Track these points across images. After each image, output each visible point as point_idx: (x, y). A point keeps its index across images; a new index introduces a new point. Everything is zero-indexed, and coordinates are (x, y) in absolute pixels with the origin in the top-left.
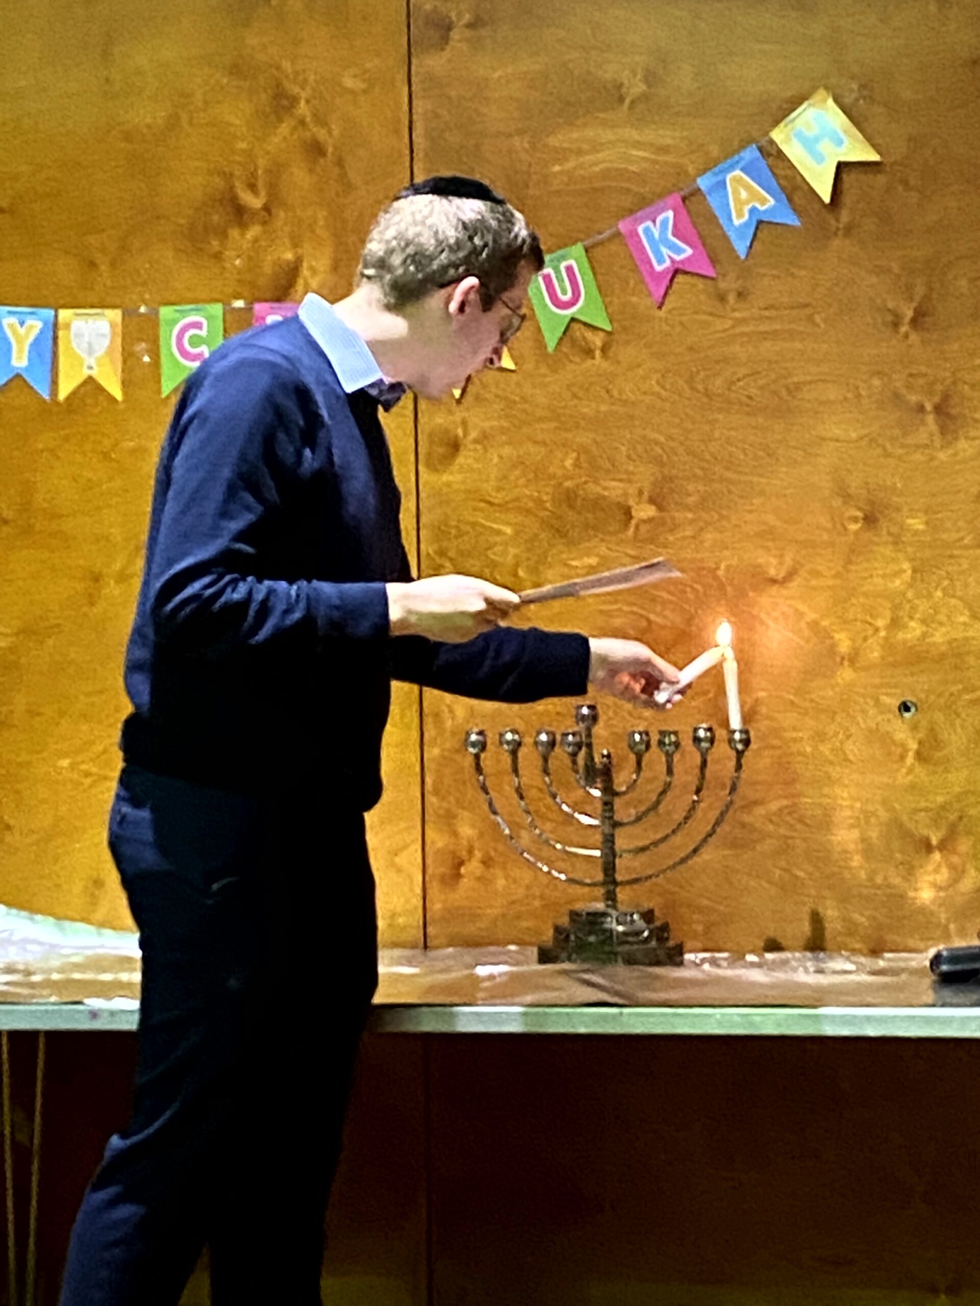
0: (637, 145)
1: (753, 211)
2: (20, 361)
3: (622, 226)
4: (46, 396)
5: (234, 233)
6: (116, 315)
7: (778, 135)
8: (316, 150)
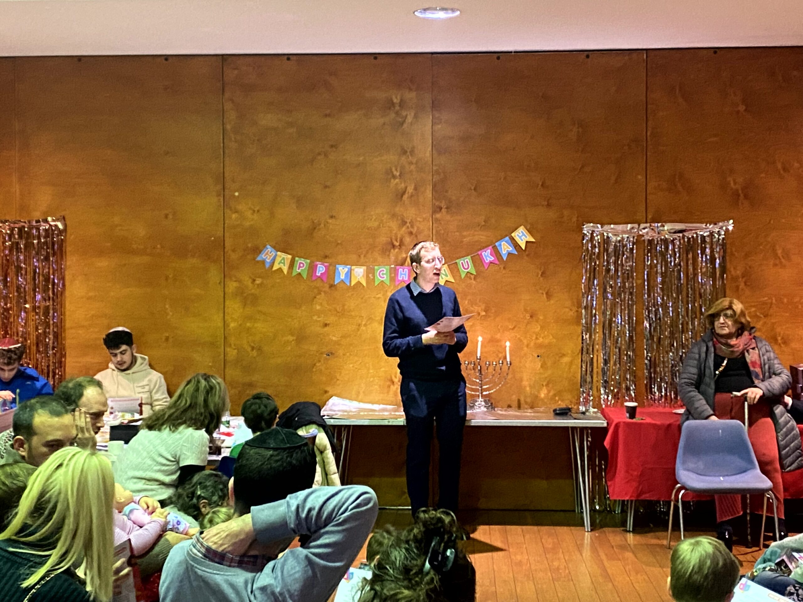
0: (482, 235)
1: (507, 251)
2: (343, 277)
3: (479, 253)
4: (349, 284)
5: (392, 250)
6: (365, 268)
7: (513, 235)
8: (411, 233)
